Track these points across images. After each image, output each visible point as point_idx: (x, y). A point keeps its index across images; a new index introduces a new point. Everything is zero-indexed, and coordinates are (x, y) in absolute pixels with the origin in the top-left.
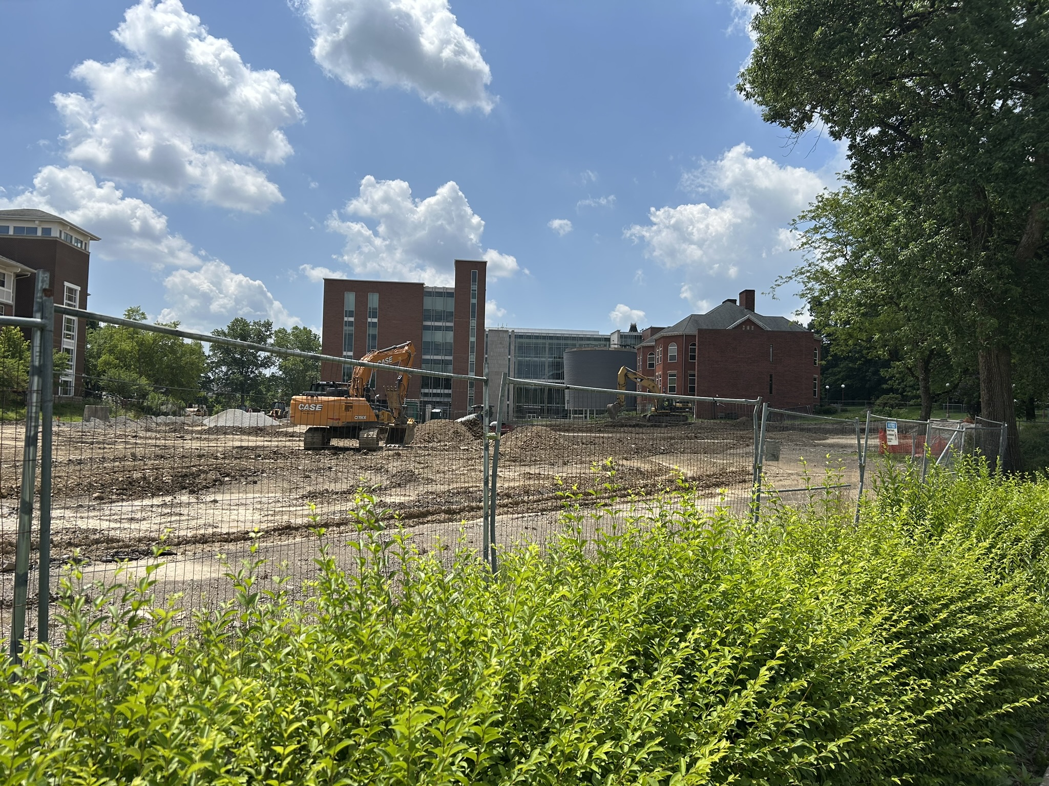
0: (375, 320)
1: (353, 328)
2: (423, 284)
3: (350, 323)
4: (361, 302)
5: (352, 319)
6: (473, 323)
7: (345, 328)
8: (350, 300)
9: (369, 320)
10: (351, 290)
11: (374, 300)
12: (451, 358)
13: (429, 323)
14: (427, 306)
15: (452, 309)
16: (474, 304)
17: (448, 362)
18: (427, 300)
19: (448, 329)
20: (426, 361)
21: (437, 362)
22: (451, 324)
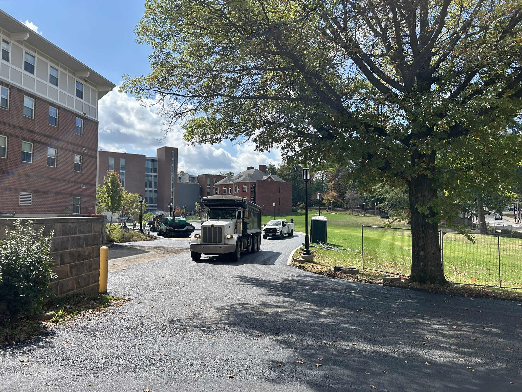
0: (124, 172)
2: (145, 156)
4: (117, 163)
5: (113, 171)
6: (173, 175)
8: (112, 162)
9: (121, 171)
10: (112, 157)
11: (123, 162)
12: (156, 189)
13: (147, 173)
14: (146, 166)
15: (157, 167)
16: (173, 166)
17: (155, 191)
18: (146, 162)
19: (155, 176)
20: (146, 191)
21: (150, 191)
22: (156, 174)
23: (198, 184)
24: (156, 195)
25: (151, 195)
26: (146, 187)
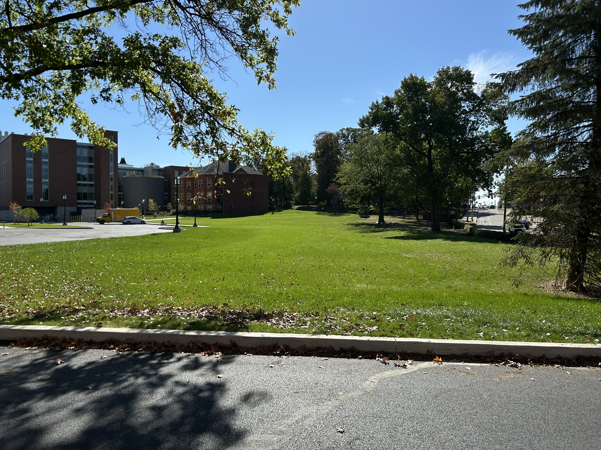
0: (47, 160)
1: (32, 165)
2: (75, 141)
3: (31, 162)
5: (32, 159)
6: (112, 165)
7: (27, 164)
9: (43, 160)
12: (93, 183)
13: (80, 163)
14: (78, 153)
15: (93, 155)
16: (111, 154)
17: (91, 185)
18: (78, 150)
19: (91, 167)
20: (79, 185)
21: (85, 185)
22: (93, 164)
23: (163, 177)
24: (92, 190)
25: (85, 190)
26: (79, 179)
